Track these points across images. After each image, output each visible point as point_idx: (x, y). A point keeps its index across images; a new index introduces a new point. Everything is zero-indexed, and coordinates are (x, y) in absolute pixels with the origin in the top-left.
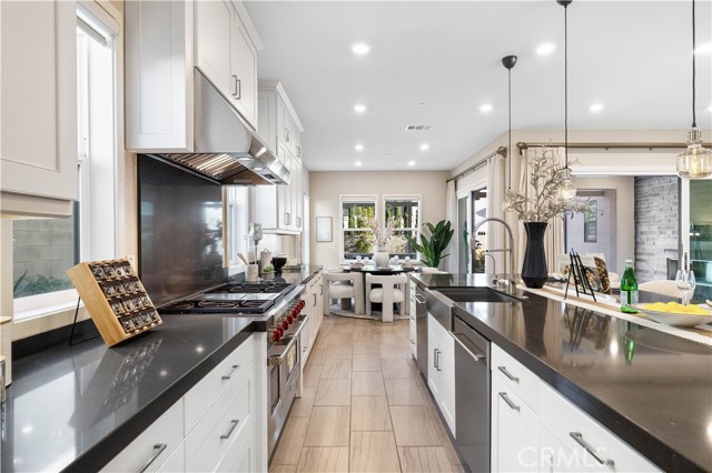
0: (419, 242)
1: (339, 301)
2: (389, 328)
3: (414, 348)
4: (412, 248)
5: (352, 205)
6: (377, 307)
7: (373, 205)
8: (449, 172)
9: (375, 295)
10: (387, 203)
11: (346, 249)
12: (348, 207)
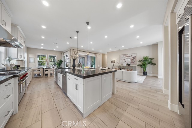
0: (56, 63)
1: (37, 75)
2: (50, 78)
3: (55, 79)
4: (55, 64)
5: (40, 56)
6: (47, 75)
7: (46, 56)
8: (62, 52)
9: (46, 72)
10: (49, 56)
11: (38, 65)
12: (39, 56)
